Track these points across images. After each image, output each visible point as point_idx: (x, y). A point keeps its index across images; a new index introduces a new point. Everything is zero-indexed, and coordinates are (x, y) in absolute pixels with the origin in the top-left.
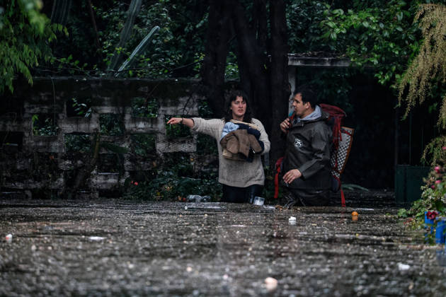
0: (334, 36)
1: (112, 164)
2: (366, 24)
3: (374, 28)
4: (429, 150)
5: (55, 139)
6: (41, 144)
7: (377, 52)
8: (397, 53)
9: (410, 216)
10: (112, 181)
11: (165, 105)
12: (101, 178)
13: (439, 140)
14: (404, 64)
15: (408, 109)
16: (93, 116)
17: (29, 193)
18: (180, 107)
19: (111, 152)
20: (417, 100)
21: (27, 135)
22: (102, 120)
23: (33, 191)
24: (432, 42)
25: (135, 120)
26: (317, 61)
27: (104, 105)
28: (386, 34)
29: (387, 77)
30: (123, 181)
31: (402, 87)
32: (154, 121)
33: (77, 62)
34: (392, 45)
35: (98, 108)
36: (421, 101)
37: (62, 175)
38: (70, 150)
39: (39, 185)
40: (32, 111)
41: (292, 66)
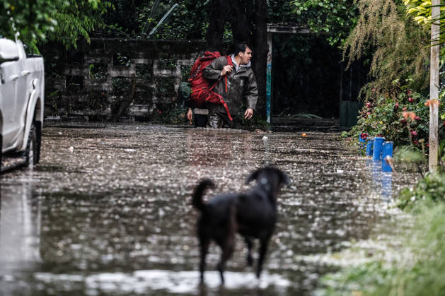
0: (299, 12)
1: (144, 99)
2: (321, 4)
3: (327, 7)
4: (363, 91)
5: (105, 81)
6: (95, 84)
7: (328, 24)
8: (342, 24)
9: (349, 136)
10: (144, 110)
11: (181, 58)
12: (137, 108)
13: (370, 84)
14: (347, 31)
15: (349, 63)
16: (132, 66)
17: (87, 118)
18: (192, 60)
19: (143, 90)
20: (356, 57)
21: (86, 78)
22: (138, 67)
23: (90, 116)
24: (366, 17)
25: (160, 68)
26: (287, 29)
27: (139, 58)
28: (335, 11)
29: (335, 41)
30: (152, 110)
31: (345, 47)
32: (174, 69)
33: (121, 28)
34: (338, 19)
35: (135, 60)
36: (358, 57)
37: (110, 106)
38: (115, 88)
39: (93, 113)
40: (89, 62)
41: (270, 32)
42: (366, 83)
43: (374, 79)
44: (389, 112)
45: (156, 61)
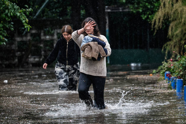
4: (164, 47)
5: (13, 43)
7: (141, 7)
8: (149, 7)
9: (157, 73)
10: (37, 59)
11: (57, 29)
12: (33, 58)
13: (168, 43)
14: (153, 12)
15: (156, 31)
17: (4, 66)
19: (36, 48)
23: (6, 65)
25: (45, 35)
26: (117, 10)
27: (33, 30)
29: (146, 17)
30: (41, 59)
31: (153, 22)
32: (52, 35)
34: (147, 4)
36: (161, 27)
37: (17, 58)
38: (18, 47)
39: (7, 62)
41: (107, 12)
42: (166, 42)
43: (170, 40)
44: (183, 64)
45: (42, 31)
